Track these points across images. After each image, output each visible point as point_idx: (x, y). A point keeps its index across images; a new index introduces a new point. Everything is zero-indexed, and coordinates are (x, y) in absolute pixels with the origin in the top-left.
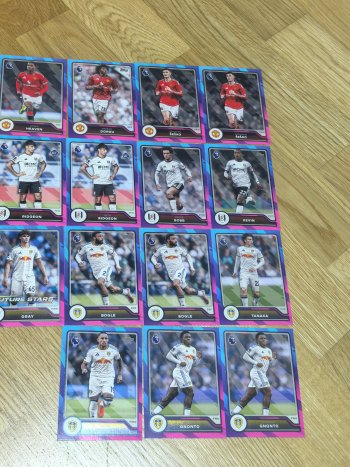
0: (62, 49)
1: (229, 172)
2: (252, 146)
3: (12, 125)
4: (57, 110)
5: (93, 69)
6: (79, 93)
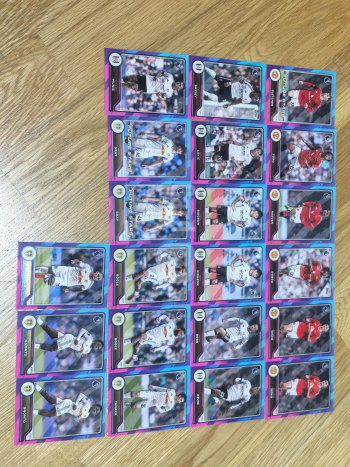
0: (343, 238)
1: (240, 382)
2: (264, 403)
3: (274, 200)
4: (289, 236)
5: (327, 265)
6: (305, 254)
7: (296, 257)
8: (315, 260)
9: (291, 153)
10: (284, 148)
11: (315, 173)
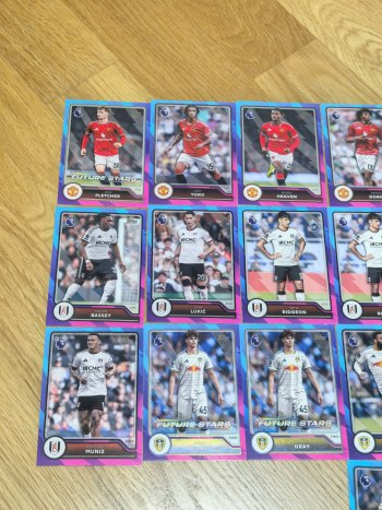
0: (311, 91)
3: (260, 193)
4: (313, 171)
5: (352, 115)
6: (338, 148)
7: (344, 161)
8: (346, 132)
9: (189, 168)
10: (181, 179)
11: (216, 132)
